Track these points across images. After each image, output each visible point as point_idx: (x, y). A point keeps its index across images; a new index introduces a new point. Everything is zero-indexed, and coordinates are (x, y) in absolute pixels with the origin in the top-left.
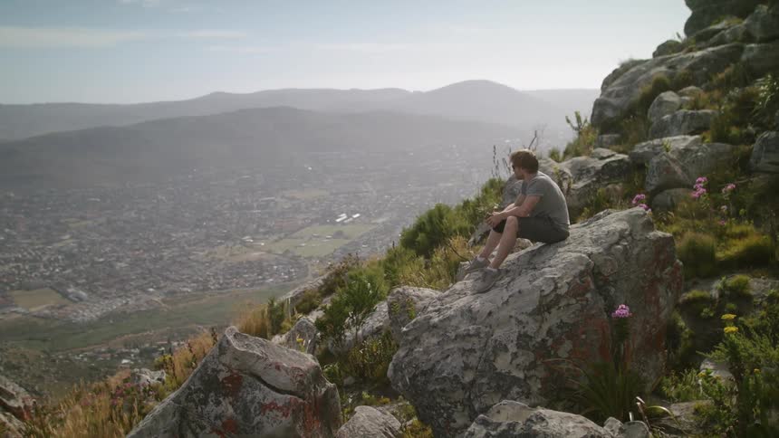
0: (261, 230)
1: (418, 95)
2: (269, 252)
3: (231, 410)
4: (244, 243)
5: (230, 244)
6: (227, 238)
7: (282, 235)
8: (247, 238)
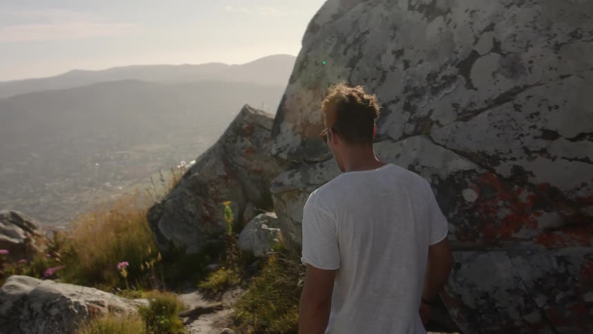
0: (119, 177)
1: (235, 67)
2: (125, 194)
3: (250, 144)
4: (105, 188)
5: (94, 189)
6: (91, 185)
7: (136, 180)
8: (108, 184)
